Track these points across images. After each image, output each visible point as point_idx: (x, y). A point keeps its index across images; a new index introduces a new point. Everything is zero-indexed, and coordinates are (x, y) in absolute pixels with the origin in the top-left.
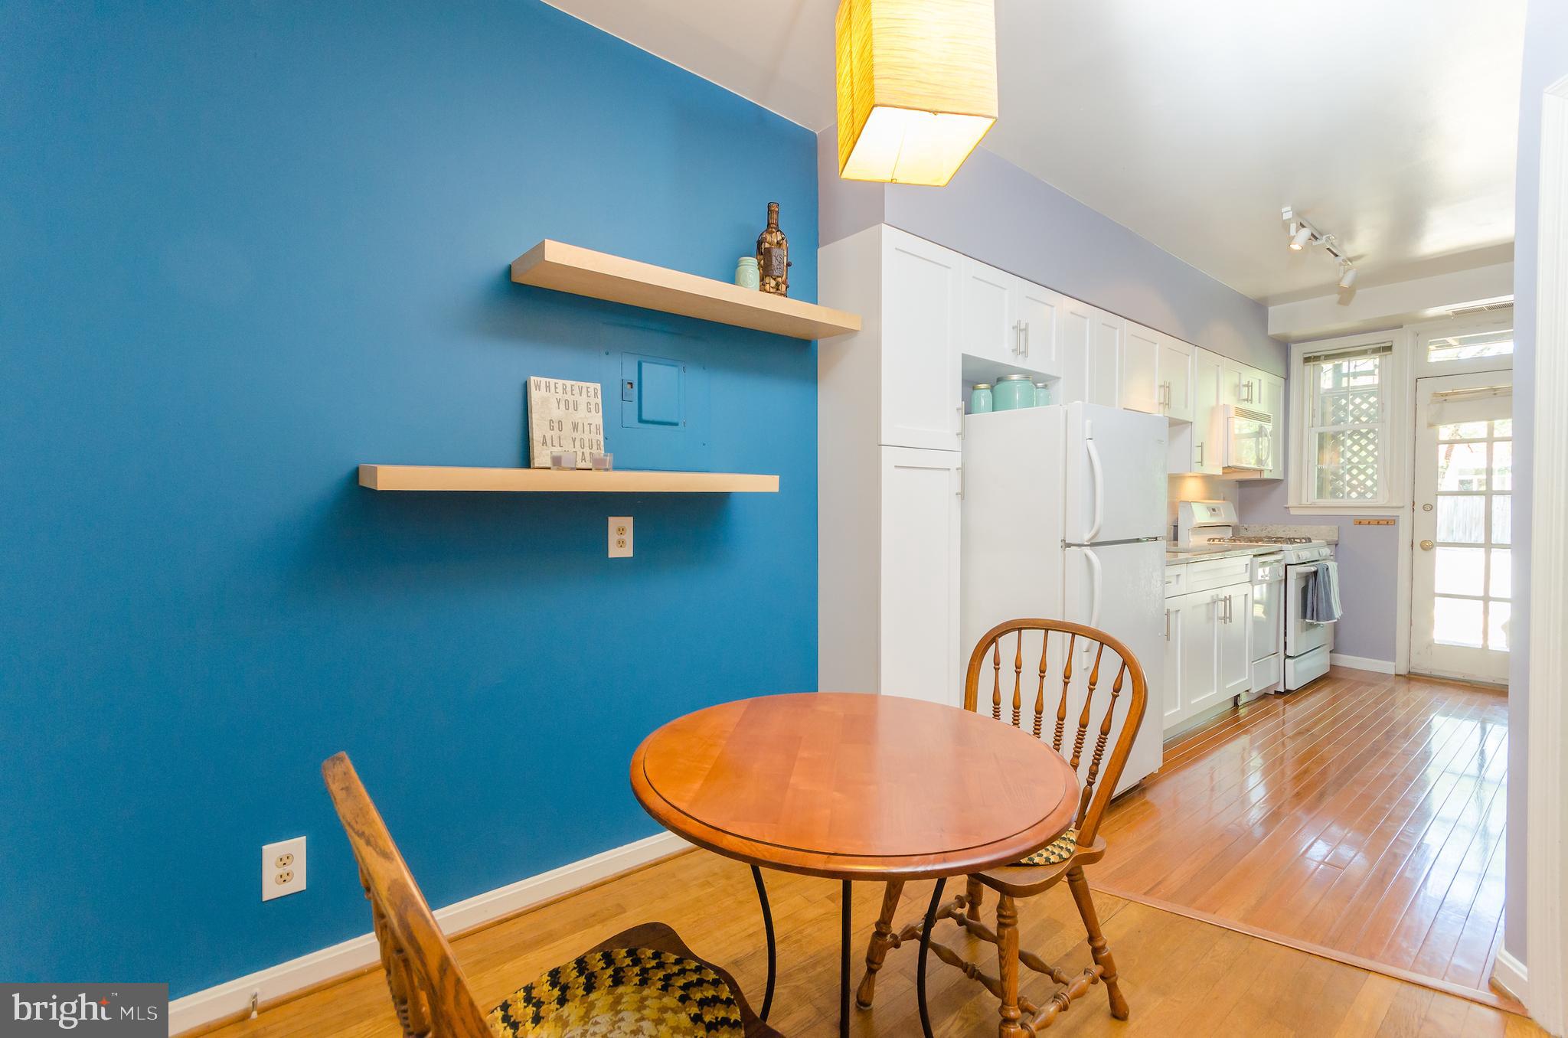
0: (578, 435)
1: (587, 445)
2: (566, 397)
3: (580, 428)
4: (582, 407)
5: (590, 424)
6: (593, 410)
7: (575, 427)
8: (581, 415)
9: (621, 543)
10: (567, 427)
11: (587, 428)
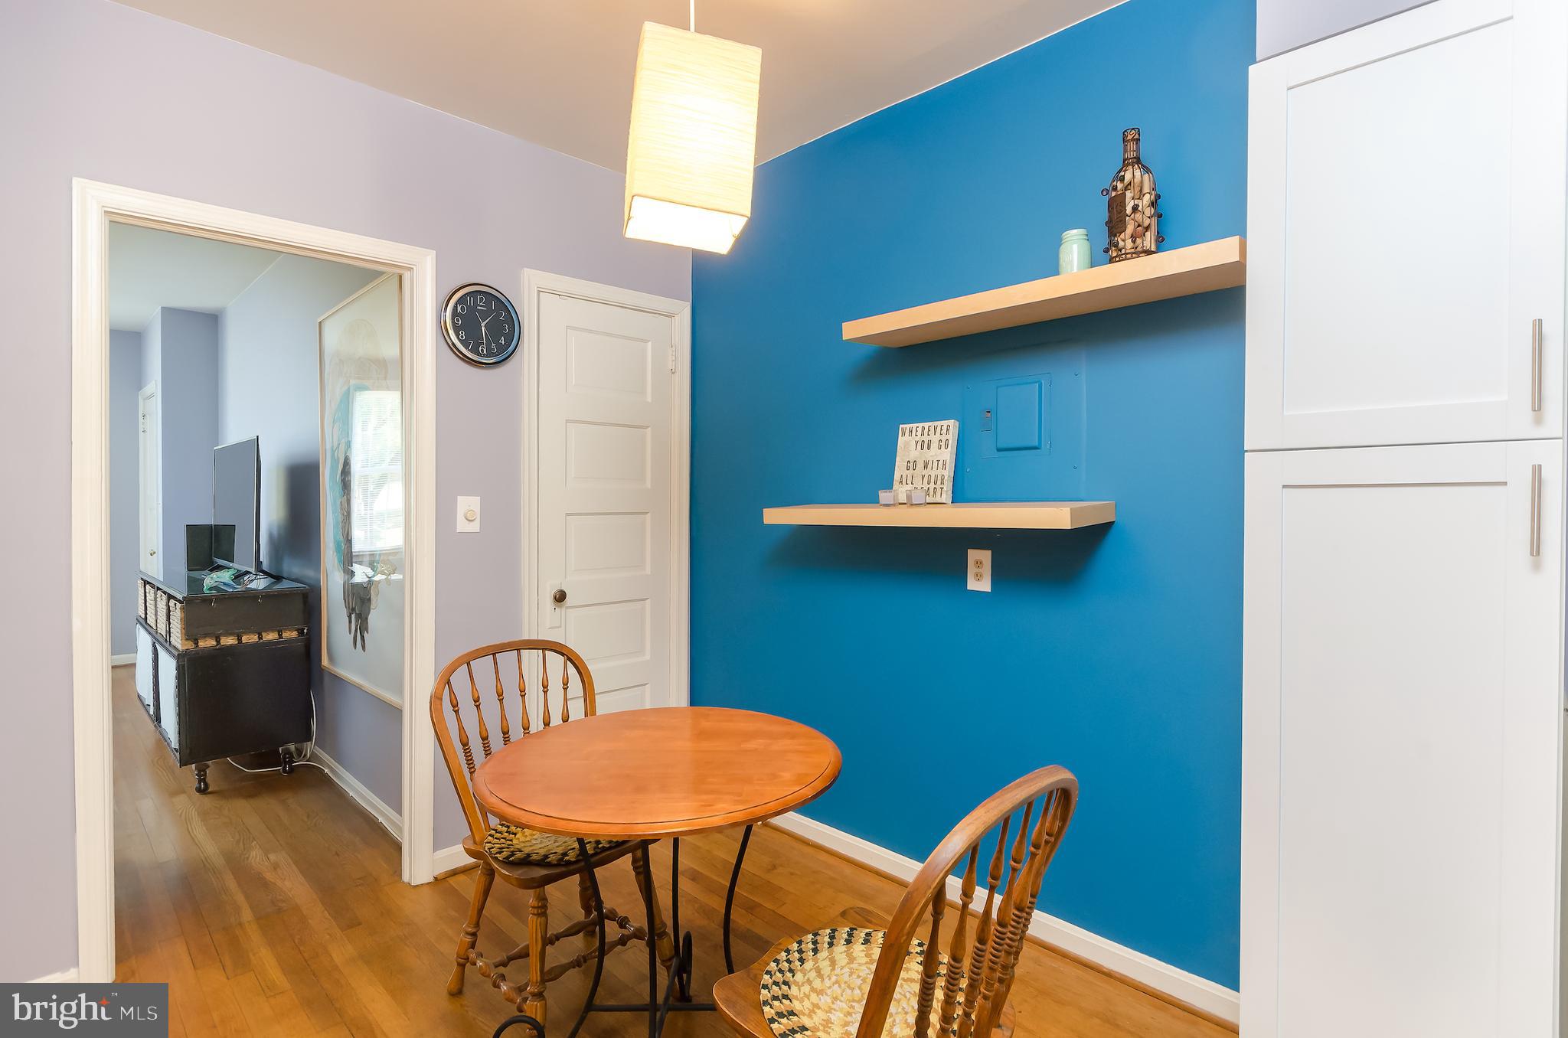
0: (926, 473)
1: (932, 481)
2: (923, 438)
3: (930, 466)
4: (934, 446)
5: (938, 461)
6: (943, 446)
7: (926, 466)
8: (933, 454)
9: (979, 577)
10: (920, 465)
11: (935, 464)
